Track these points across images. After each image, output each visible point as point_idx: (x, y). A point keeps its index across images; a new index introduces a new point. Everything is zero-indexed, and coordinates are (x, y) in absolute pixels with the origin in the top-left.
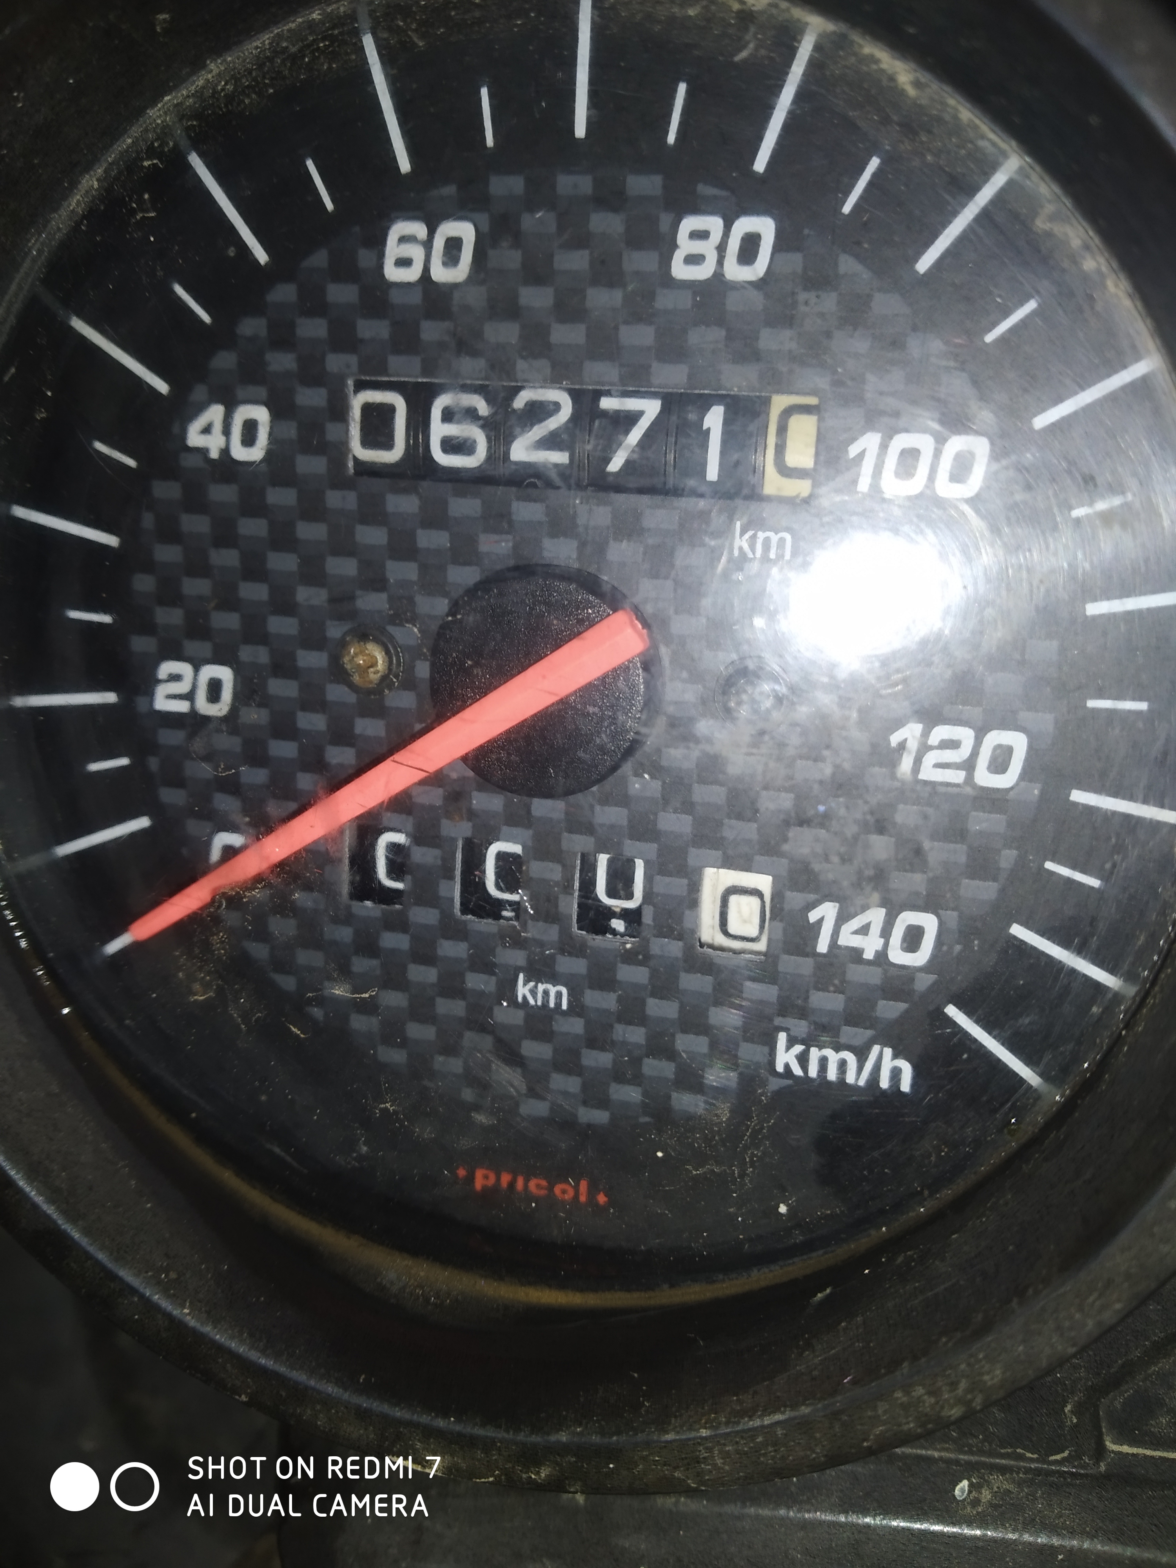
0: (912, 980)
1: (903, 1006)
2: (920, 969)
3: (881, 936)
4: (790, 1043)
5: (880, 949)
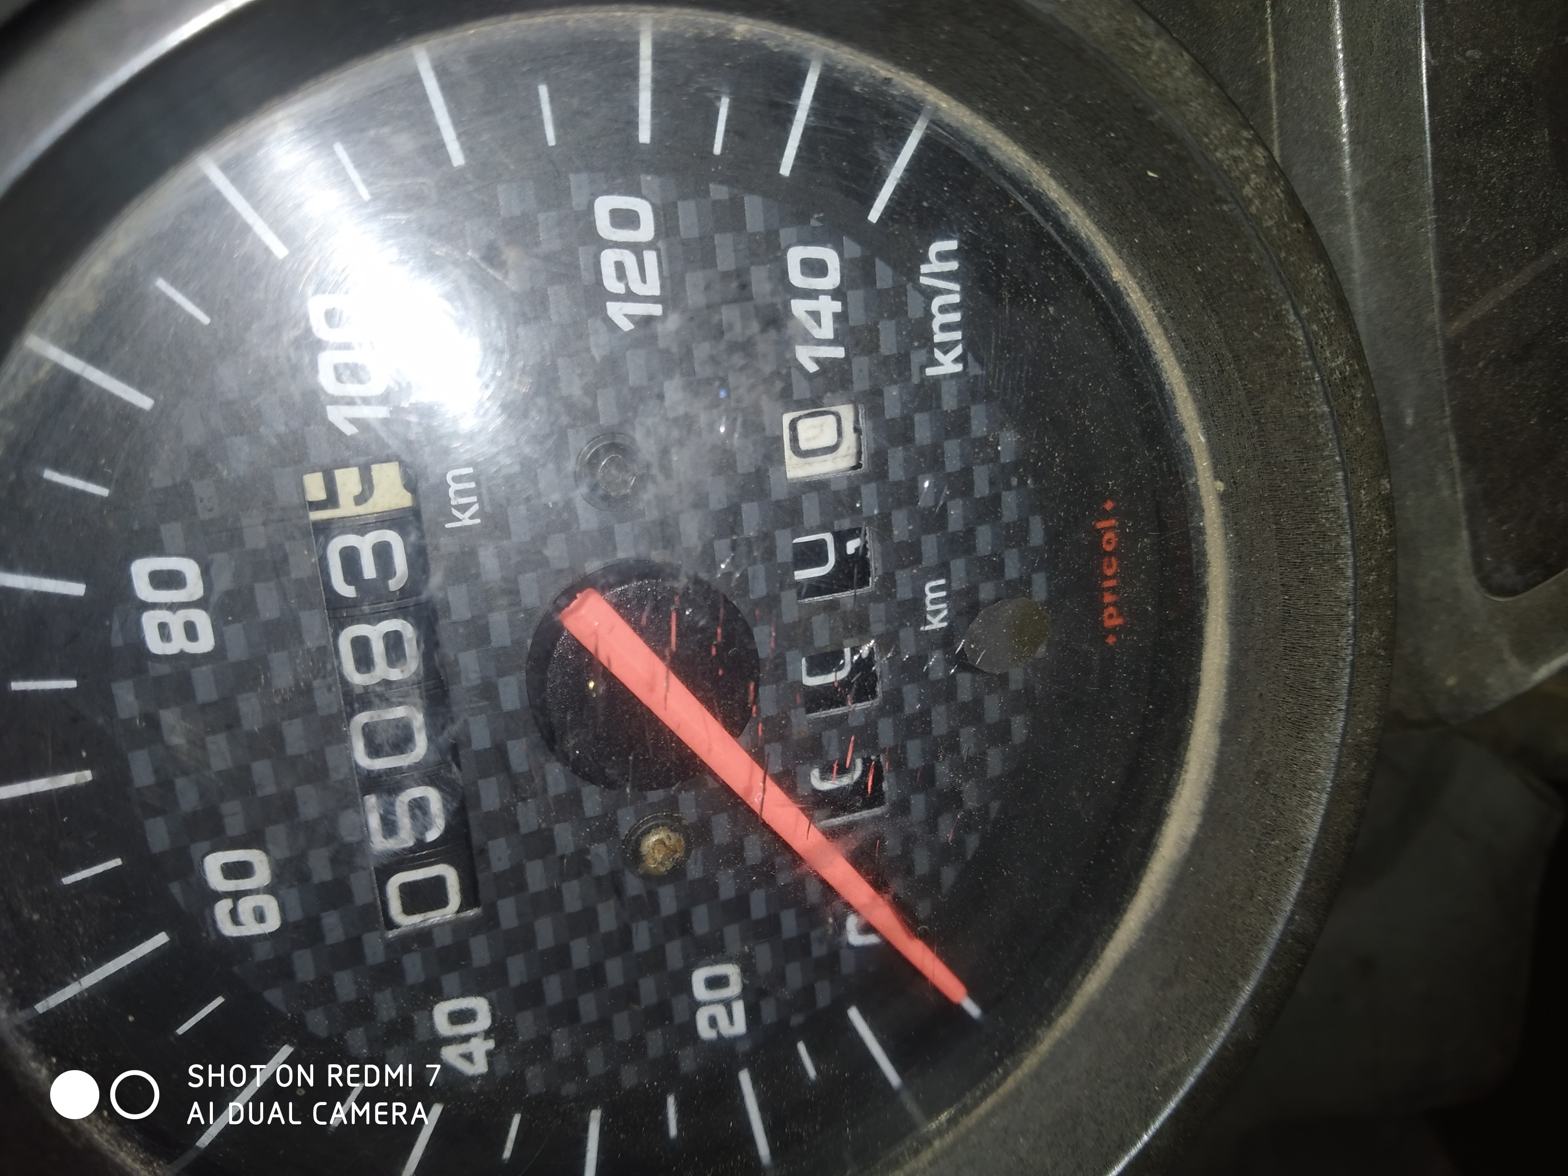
0: (852, 260)
1: (879, 264)
2: (841, 255)
3: (817, 299)
4: (935, 363)
5: (829, 297)
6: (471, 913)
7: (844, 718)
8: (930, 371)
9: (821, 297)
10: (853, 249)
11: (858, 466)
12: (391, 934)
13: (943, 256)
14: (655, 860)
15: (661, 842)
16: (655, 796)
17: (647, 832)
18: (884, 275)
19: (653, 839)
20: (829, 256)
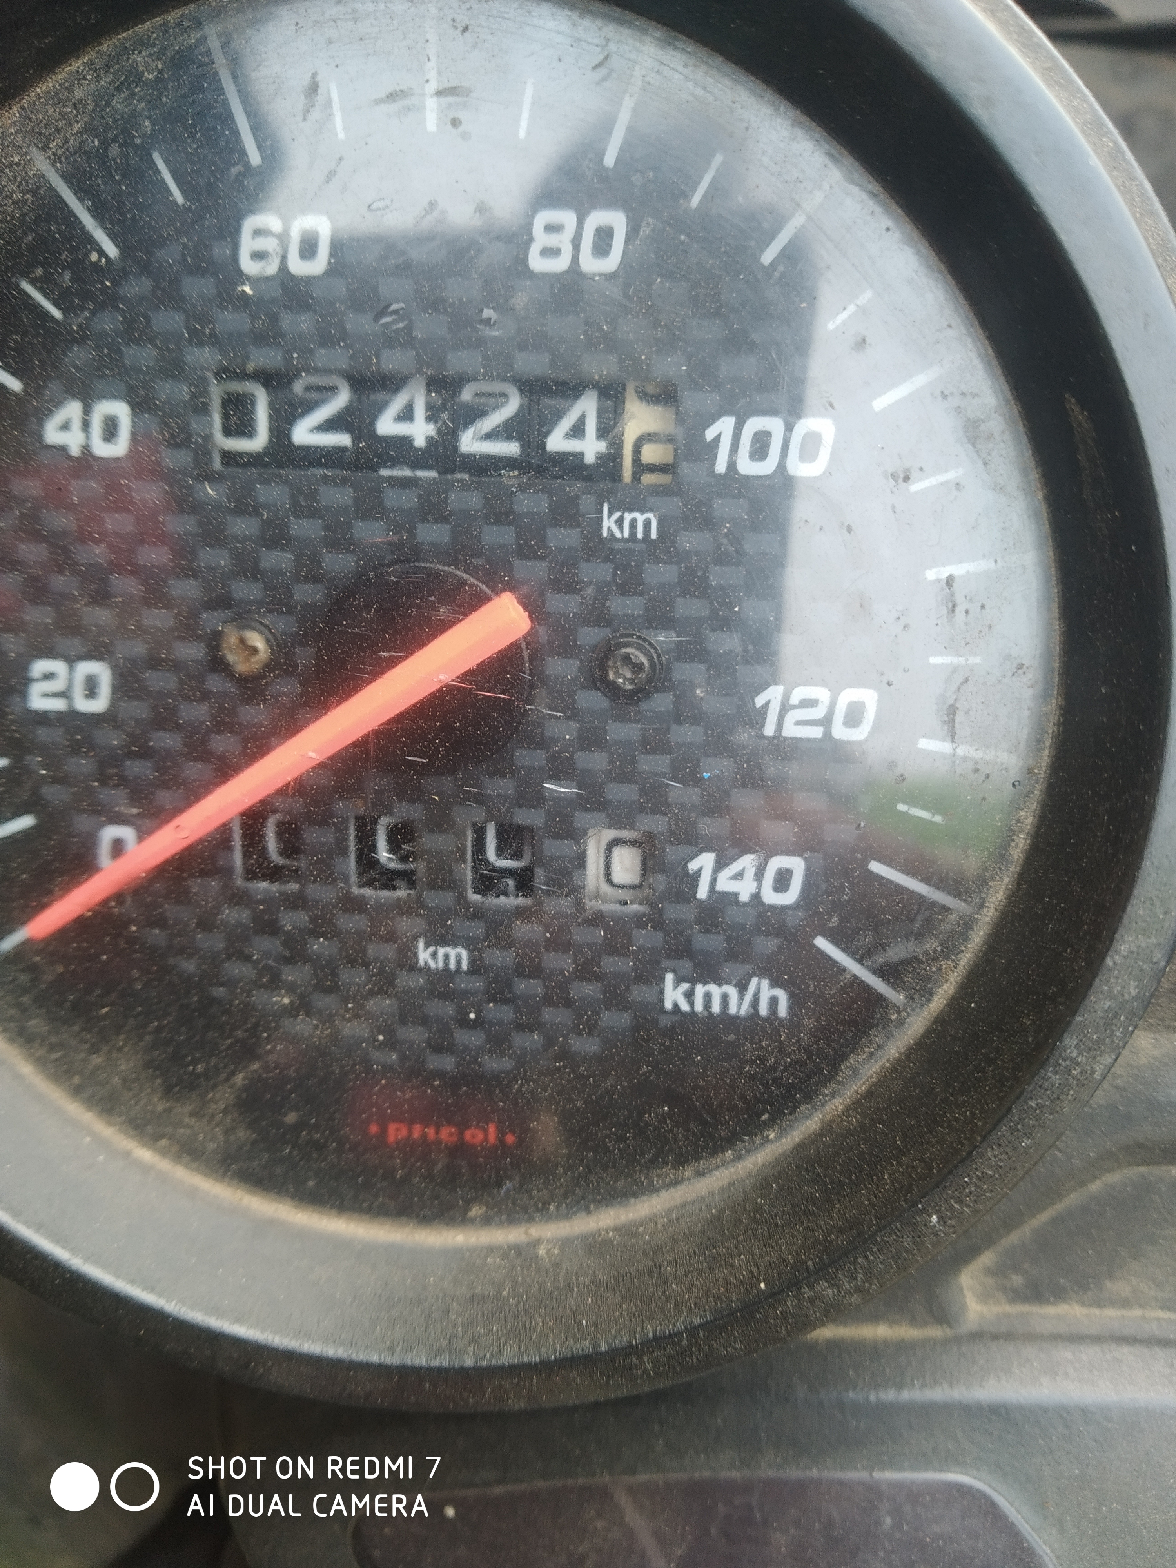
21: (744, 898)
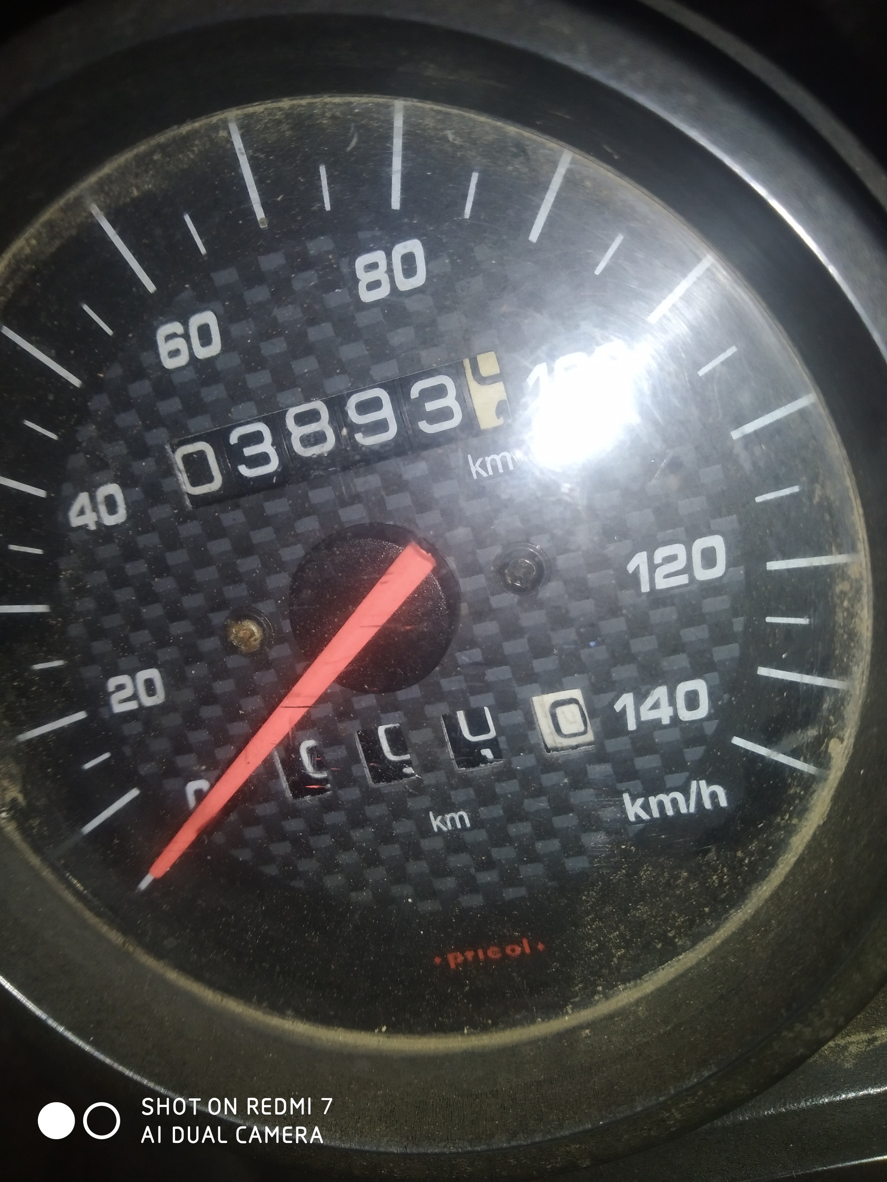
0: (702, 728)
1: (702, 749)
2: (704, 719)
3: (670, 706)
4: (633, 799)
5: (672, 714)
6: (188, 502)
7: (359, 761)
8: (626, 797)
9: (671, 707)
10: (710, 728)
11: (548, 750)
12: (168, 447)
13: (714, 796)
14: (238, 632)
15: (252, 634)
16: (287, 627)
17: (259, 624)
18: (694, 754)
19: (254, 628)
20: (703, 711)
21: (666, 721)
